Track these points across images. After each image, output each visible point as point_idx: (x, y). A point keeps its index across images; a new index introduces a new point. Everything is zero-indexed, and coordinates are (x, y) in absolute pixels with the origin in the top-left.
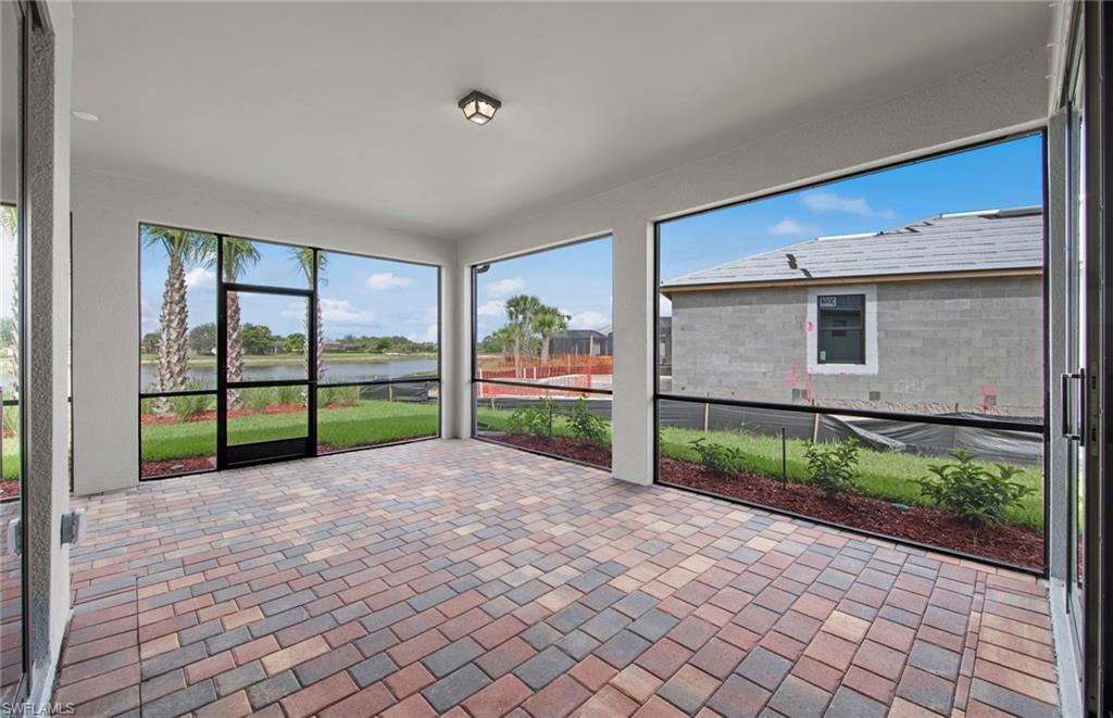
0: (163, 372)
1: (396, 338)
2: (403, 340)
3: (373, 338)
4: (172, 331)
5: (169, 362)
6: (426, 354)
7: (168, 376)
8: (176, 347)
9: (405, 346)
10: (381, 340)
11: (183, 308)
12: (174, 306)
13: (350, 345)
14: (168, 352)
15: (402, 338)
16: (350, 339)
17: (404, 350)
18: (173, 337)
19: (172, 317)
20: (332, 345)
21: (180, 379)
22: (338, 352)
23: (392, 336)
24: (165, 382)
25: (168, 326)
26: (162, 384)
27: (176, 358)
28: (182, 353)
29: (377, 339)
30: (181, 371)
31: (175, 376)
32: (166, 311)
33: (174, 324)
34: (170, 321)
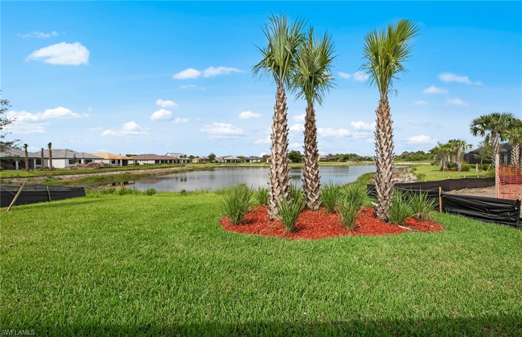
0: (274, 181)
1: (351, 154)
2: (355, 155)
3: (341, 155)
4: (278, 145)
5: (277, 173)
6: (367, 162)
7: (277, 184)
8: (281, 160)
9: (355, 158)
10: (345, 156)
11: (285, 126)
12: (280, 125)
13: (331, 158)
14: (277, 164)
15: (355, 154)
16: (330, 155)
17: (355, 160)
18: (279, 152)
19: (279, 135)
20: (323, 158)
21: (284, 188)
22: (326, 161)
23: (349, 154)
24: (275, 190)
25: (276, 142)
26: (273, 191)
27: (282, 169)
28: (285, 165)
29: (344, 155)
30: (285, 180)
31: (281, 184)
32: (275, 130)
33: (280, 141)
34: (278, 138)
